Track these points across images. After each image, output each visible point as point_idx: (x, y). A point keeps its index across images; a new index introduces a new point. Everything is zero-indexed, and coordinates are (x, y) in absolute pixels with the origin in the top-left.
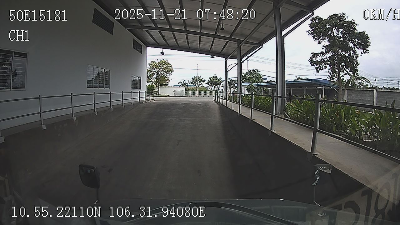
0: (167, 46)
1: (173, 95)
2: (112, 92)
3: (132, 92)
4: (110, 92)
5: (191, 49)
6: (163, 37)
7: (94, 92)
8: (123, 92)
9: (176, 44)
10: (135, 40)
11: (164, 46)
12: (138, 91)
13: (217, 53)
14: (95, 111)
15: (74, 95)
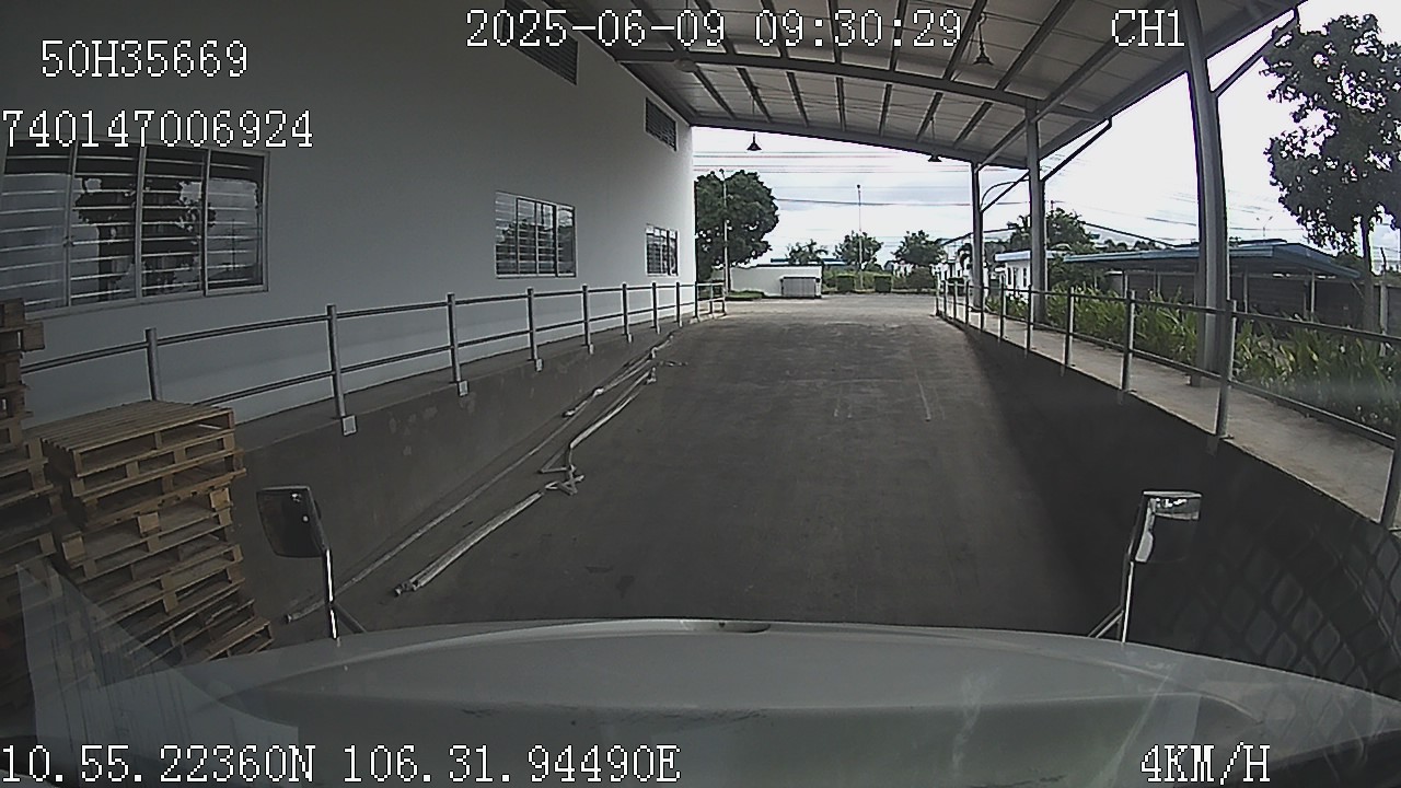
0: (765, 122)
1: (779, 294)
2: (589, 289)
3: (654, 284)
4: (585, 287)
5: (851, 132)
6: (753, 89)
7: (529, 291)
8: (624, 286)
9: (799, 114)
10: (652, 104)
11: (756, 121)
12: (673, 281)
13: (948, 147)
14: (533, 359)
15: (458, 303)
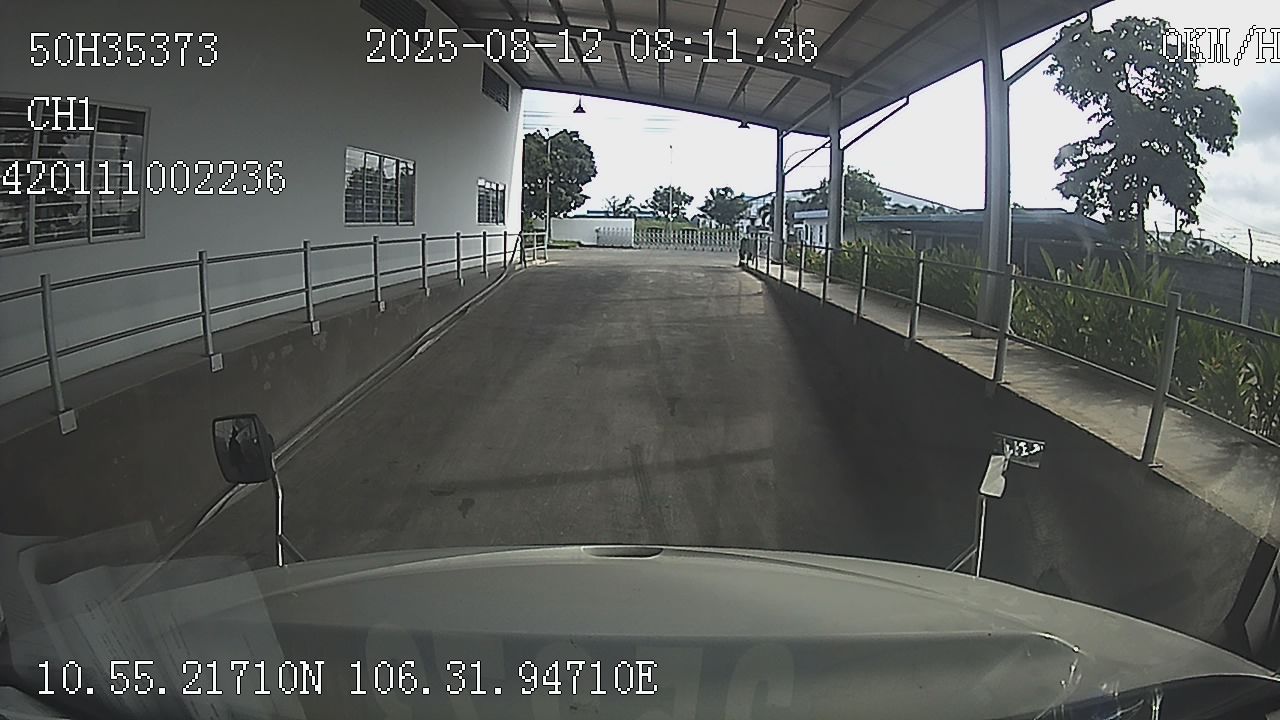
1: (595, 244)
2: (427, 237)
3: (484, 233)
4: (424, 236)
5: (668, 98)
6: (582, 56)
7: (375, 238)
8: (458, 234)
9: (622, 82)
10: (489, 68)
11: (583, 85)
12: (501, 230)
13: (756, 115)
14: (377, 300)
15: (312, 249)
